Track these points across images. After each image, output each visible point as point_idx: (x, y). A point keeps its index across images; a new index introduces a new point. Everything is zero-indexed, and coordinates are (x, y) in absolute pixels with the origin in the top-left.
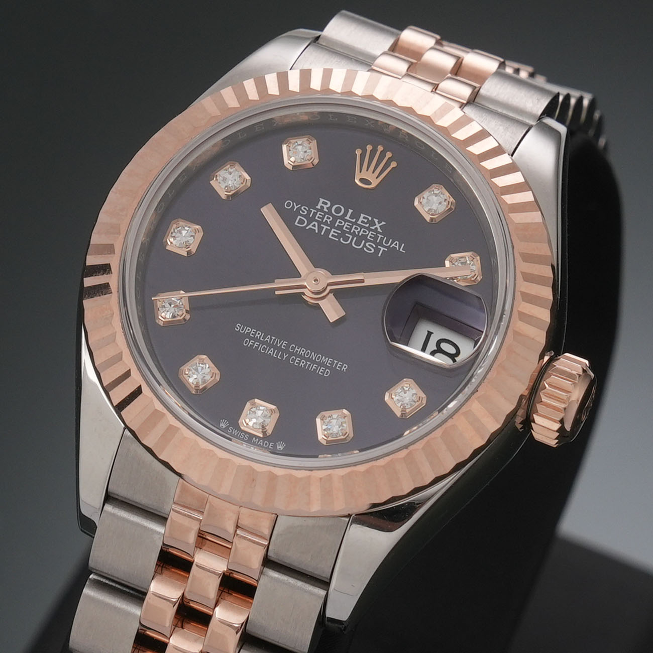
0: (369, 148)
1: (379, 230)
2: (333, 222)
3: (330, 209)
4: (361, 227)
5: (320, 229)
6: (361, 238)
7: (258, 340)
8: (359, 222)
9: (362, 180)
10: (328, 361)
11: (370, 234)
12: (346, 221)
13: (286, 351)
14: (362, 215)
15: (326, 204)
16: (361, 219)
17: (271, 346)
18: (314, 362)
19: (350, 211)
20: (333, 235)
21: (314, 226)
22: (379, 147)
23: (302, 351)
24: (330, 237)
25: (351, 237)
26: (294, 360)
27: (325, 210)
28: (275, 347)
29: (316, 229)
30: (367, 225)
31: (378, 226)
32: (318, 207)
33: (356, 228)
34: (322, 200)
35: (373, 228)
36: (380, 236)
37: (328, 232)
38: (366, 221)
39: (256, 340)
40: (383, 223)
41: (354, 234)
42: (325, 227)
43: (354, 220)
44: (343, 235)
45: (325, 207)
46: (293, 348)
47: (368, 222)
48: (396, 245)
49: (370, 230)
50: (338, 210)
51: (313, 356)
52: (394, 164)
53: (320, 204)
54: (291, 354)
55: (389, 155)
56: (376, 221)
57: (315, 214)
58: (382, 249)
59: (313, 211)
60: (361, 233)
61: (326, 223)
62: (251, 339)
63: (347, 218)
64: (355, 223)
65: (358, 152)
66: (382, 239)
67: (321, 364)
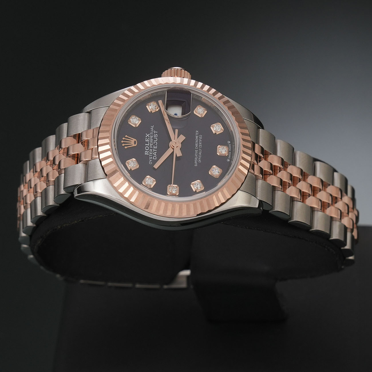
0: (123, 145)
1: (149, 134)
2: (151, 148)
3: (147, 151)
4: (150, 140)
5: (155, 151)
6: (154, 139)
7: (198, 158)
8: (149, 141)
9: (135, 144)
10: (197, 137)
11: (151, 137)
12: (150, 145)
13: (198, 149)
14: (146, 141)
15: (146, 152)
16: (147, 141)
17: (198, 155)
18: (199, 140)
19: (146, 145)
20: (156, 147)
21: (155, 154)
22: (122, 142)
23: (197, 145)
24: (156, 148)
25: (154, 142)
26: (200, 147)
27: (148, 152)
28: (198, 153)
29: (155, 153)
30: (149, 138)
31: (148, 135)
32: (148, 154)
33: (151, 141)
34: (145, 154)
35: (149, 137)
36: (151, 134)
37: (155, 149)
38: (147, 139)
39: (198, 159)
40: (146, 134)
41: (153, 142)
42: (154, 150)
43: (149, 143)
44: (155, 145)
45: (147, 152)
46: (197, 148)
47: (147, 138)
48: (152, 128)
49: (150, 137)
50: (147, 148)
51: (197, 141)
52: (126, 136)
53: (147, 154)
54: (198, 147)
55: (124, 139)
56: (146, 136)
57: (151, 154)
58: (155, 132)
59: (150, 155)
60: (152, 139)
61: (153, 150)
62: (198, 161)
63: (148, 145)
64: (149, 142)
65: (126, 147)
66: (152, 133)
67: (198, 138)
